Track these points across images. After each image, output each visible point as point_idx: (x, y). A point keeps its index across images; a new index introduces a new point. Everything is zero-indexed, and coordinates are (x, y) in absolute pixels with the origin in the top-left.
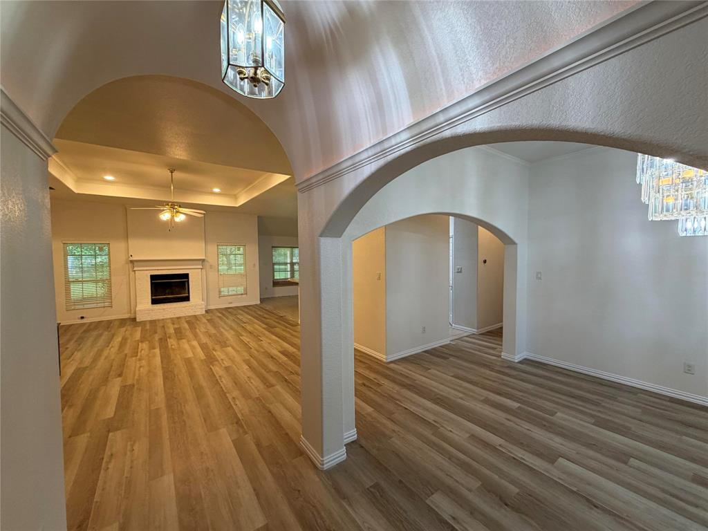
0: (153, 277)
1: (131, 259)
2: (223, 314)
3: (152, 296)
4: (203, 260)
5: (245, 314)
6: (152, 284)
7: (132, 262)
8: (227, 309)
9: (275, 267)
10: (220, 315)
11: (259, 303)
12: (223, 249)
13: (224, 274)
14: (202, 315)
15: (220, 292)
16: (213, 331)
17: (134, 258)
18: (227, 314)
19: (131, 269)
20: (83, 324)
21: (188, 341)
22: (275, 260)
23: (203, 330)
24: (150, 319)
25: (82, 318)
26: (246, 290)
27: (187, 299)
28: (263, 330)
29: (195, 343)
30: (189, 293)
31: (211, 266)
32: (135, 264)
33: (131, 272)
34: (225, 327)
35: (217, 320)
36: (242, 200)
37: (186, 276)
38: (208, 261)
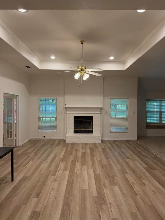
0: (75, 118)
1: (65, 106)
2: (112, 146)
3: (74, 129)
4: (102, 108)
5: (126, 148)
6: (74, 121)
7: (66, 108)
8: (114, 141)
9: (148, 114)
10: (111, 146)
11: (136, 139)
12: (114, 101)
13: (113, 118)
14: (99, 144)
15: (110, 129)
16: (105, 162)
17: (67, 106)
18: (115, 146)
19: (65, 113)
20: (44, 140)
21: (88, 169)
22: (148, 109)
23: (99, 159)
24: (72, 142)
25: (44, 137)
26: (127, 130)
27: (92, 132)
28: (143, 169)
29: (91, 172)
30: (93, 128)
31: (106, 113)
32: (67, 109)
33: (65, 114)
34: (113, 158)
35: (108, 150)
36: (130, 63)
37: (92, 118)
38: (104, 109)
